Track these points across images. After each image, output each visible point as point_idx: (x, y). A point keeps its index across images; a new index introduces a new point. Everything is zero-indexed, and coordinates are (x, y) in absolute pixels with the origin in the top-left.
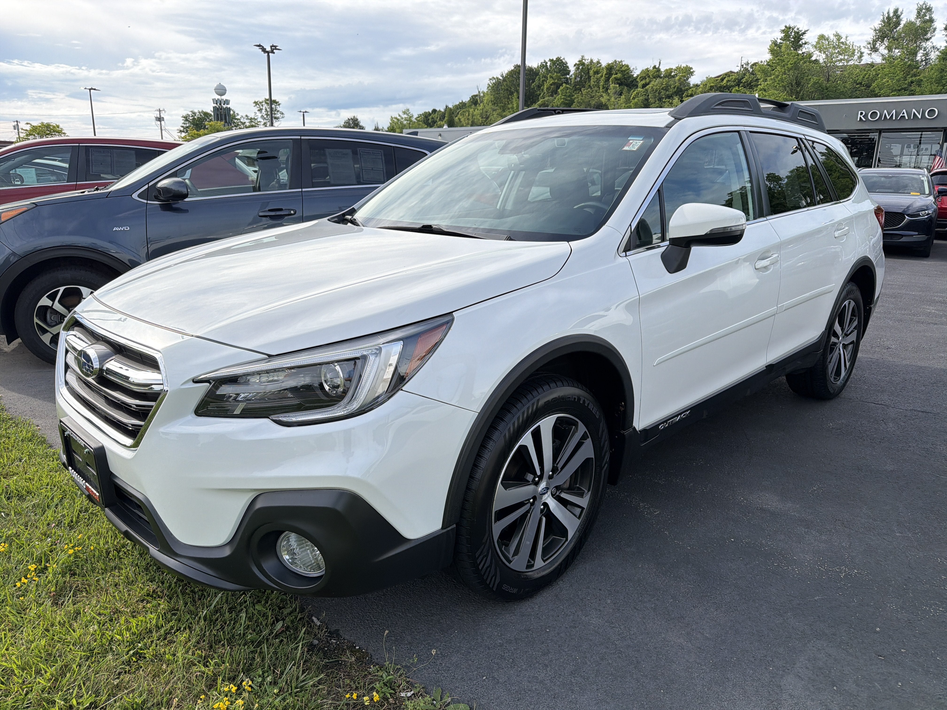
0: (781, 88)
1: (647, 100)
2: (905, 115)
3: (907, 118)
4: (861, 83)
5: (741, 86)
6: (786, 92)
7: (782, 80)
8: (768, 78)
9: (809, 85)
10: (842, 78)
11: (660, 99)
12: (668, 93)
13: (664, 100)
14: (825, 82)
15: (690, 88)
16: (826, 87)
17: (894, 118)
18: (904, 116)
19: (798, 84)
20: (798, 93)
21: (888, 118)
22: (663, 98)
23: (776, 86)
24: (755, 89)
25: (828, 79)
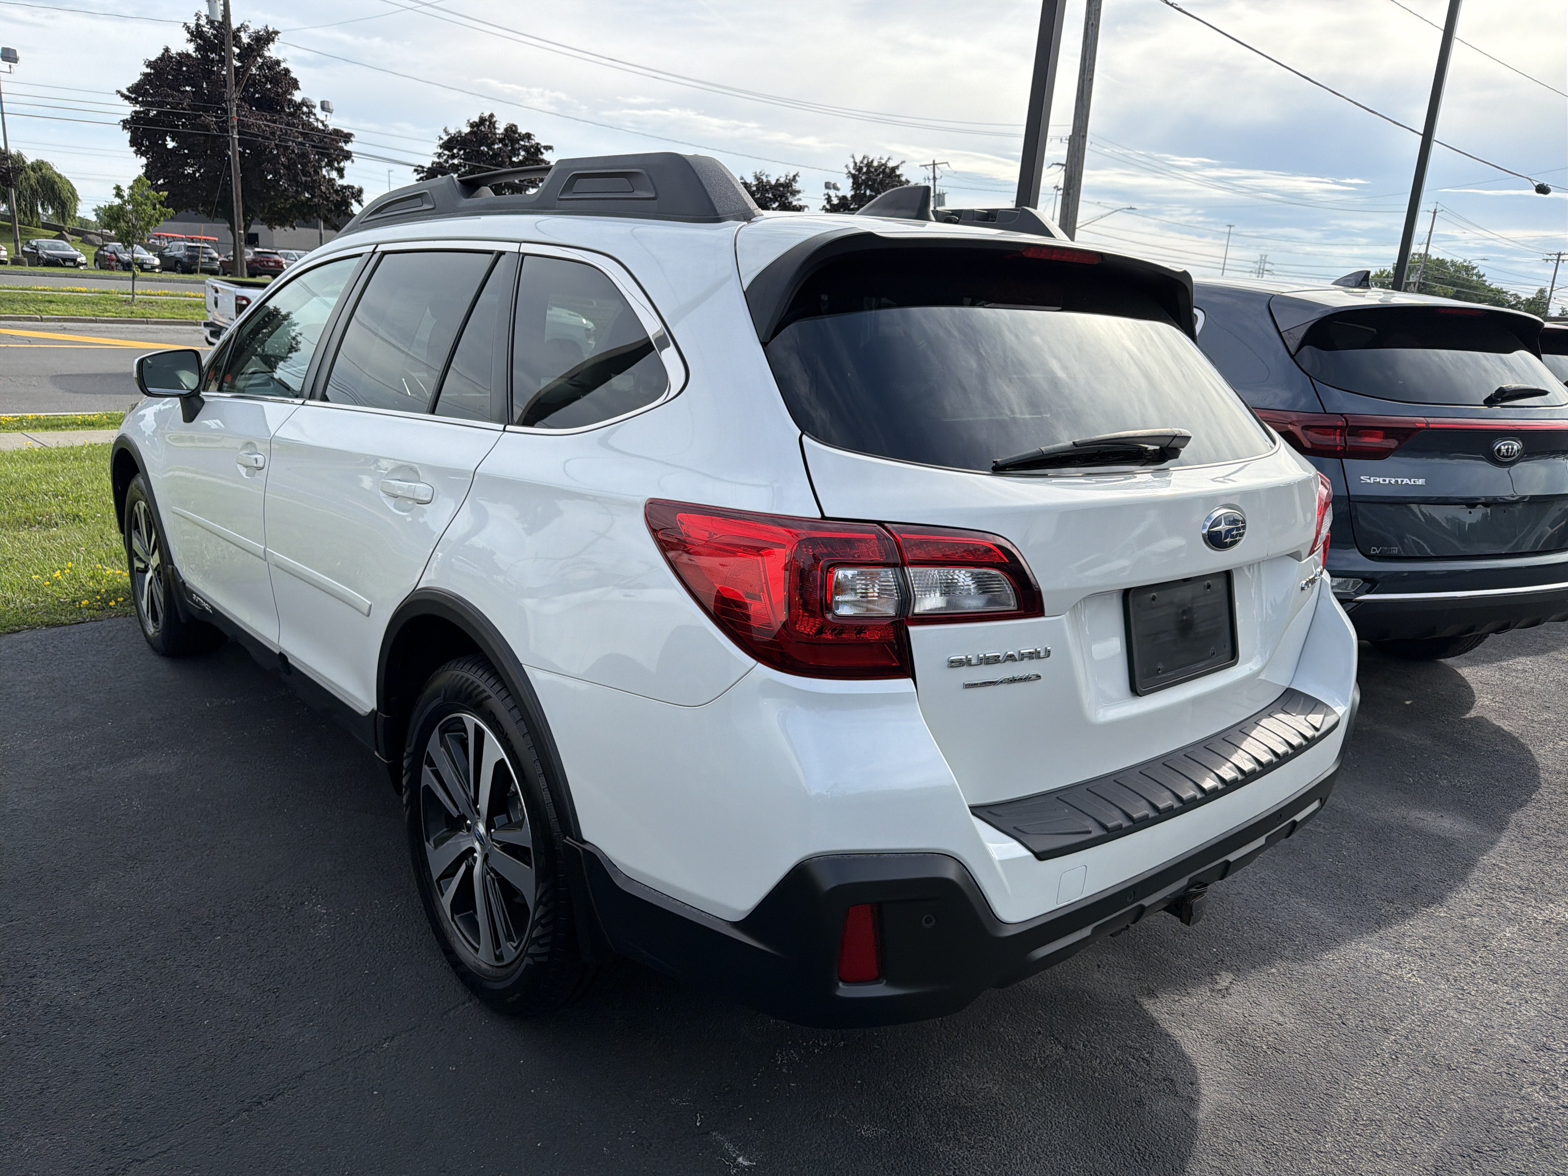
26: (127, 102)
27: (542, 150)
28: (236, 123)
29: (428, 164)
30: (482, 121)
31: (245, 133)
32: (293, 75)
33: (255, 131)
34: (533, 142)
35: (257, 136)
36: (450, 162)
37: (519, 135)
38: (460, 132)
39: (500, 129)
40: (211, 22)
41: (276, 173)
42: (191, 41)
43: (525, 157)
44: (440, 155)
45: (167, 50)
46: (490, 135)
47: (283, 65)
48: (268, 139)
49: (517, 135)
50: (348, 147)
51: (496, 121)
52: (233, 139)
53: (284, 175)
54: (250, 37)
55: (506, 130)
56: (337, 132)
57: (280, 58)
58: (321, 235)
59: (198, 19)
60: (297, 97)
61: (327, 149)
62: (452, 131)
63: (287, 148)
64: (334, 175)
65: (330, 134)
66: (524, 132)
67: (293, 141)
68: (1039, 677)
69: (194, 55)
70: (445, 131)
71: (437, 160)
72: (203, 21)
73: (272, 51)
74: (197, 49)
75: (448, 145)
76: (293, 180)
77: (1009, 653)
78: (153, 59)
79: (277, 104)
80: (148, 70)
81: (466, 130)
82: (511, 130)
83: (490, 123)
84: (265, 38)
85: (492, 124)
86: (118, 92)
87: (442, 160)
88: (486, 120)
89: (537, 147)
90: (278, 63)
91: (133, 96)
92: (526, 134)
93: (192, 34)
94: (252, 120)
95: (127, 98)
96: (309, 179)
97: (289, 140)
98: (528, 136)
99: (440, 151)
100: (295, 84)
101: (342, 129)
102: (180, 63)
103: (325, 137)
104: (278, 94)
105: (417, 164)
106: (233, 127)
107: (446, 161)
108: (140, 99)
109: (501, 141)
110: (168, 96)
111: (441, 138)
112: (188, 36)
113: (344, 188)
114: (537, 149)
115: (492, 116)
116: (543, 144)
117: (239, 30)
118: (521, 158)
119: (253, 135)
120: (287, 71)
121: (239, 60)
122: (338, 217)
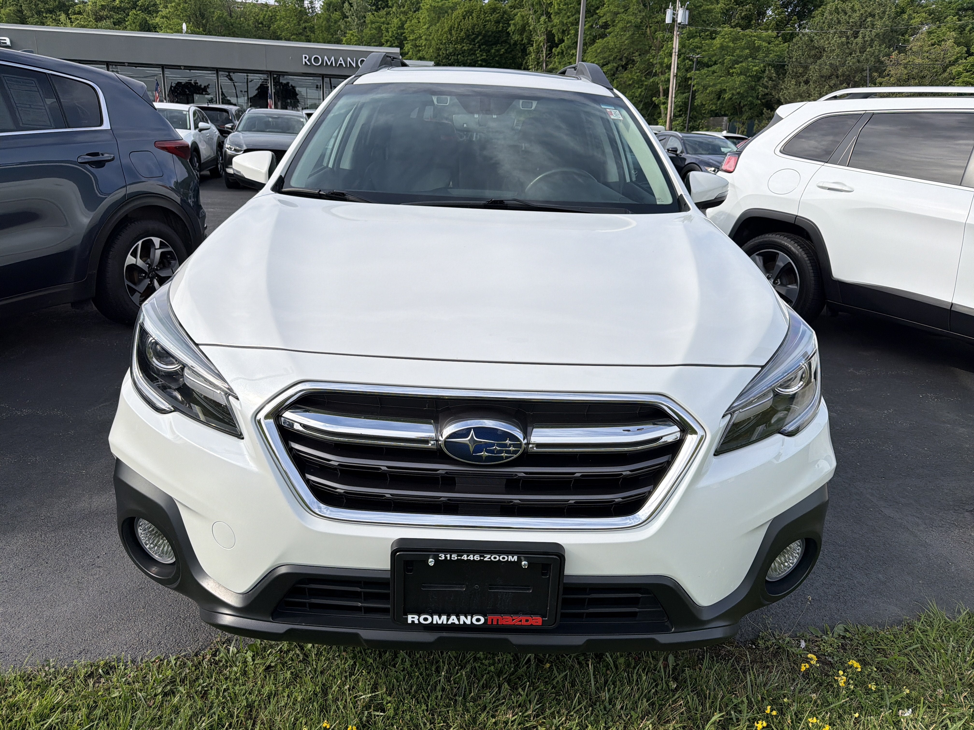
0: (185, 18)
1: (21, 11)
2: (343, 62)
3: (344, 66)
4: (262, 23)
5: (137, 9)
6: (191, 23)
7: (184, 9)
8: (169, 5)
9: (214, 19)
10: (243, 14)
11: (39, 13)
12: (47, 6)
13: (44, 15)
14: (229, 18)
15: (76, 4)
16: (231, 22)
17: (334, 65)
18: (342, 64)
19: (203, 16)
20: (204, 26)
21: (329, 64)
22: (43, 12)
23: (179, 15)
24: (155, 15)
25: (231, 14)
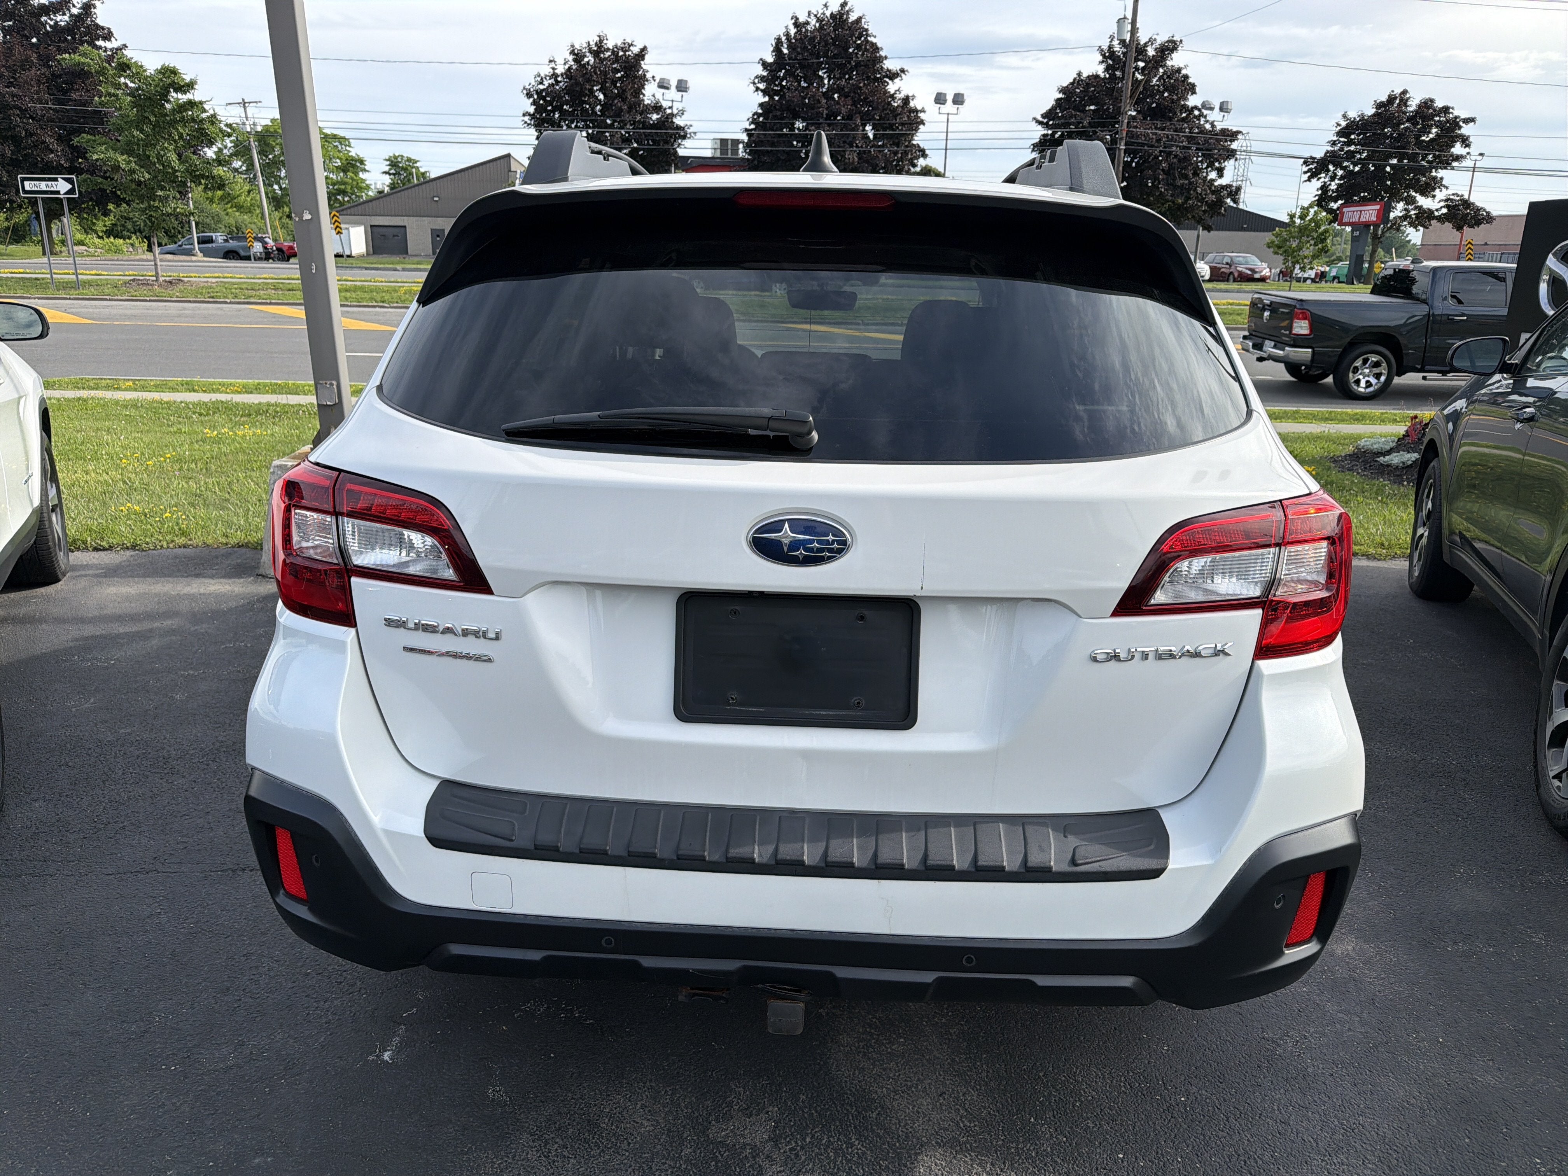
26: (1040, 127)
27: (1461, 123)
28: (1124, 135)
29: (1319, 154)
30: (1391, 99)
31: (1132, 144)
32: (1191, 80)
33: (1142, 140)
34: (1451, 116)
35: (1143, 145)
36: (1346, 149)
37: (1435, 110)
38: (1362, 115)
39: (1413, 105)
40: (1122, 42)
41: (1155, 179)
42: (1102, 62)
43: (1437, 135)
44: (1334, 143)
45: (1079, 74)
46: (1396, 115)
47: (1184, 72)
48: (1152, 146)
49: (1431, 111)
50: (1234, 146)
51: (1409, 98)
52: (1120, 150)
53: (1163, 179)
54: (1156, 49)
55: (1419, 106)
56: (1224, 132)
57: (1182, 65)
58: (1198, 236)
59: (1112, 40)
60: (1193, 101)
61: (1211, 150)
62: (1353, 114)
63: (1170, 153)
64: (1213, 175)
65: (1216, 135)
66: (1440, 106)
67: (1177, 146)
68: (490, 660)
69: (1102, 75)
70: (1344, 116)
71: (1330, 148)
72: (1116, 42)
73: (1175, 60)
74: (1107, 70)
75: (1344, 132)
76: (1172, 185)
77: (447, 625)
78: (1065, 85)
79: (1170, 111)
80: (1061, 96)
81: (1370, 111)
82: (1427, 104)
83: (1401, 100)
84: (1169, 47)
85: (1404, 102)
86: (1034, 119)
87: (1336, 148)
88: (1396, 98)
89: (1455, 121)
90: (1179, 70)
91: (1045, 121)
92: (1443, 107)
93: (1104, 56)
94: (1142, 130)
95: (1040, 123)
96: (1187, 182)
97: (1173, 145)
98: (1446, 110)
99: (1335, 138)
100: (1192, 89)
101: (1230, 128)
102: (1088, 85)
103: (1210, 138)
104: (1173, 101)
105: (1307, 155)
106: (1121, 139)
107: (1341, 149)
108: (1051, 123)
109: (1409, 120)
110: (1071, 117)
111: (1339, 125)
112: (1101, 58)
113: (1223, 187)
114: (1455, 123)
115: (1405, 92)
116: (1463, 117)
117: (1146, 45)
118: (1431, 136)
119: (1139, 144)
120: (1186, 77)
121: (1142, 74)
122: (1212, 217)
